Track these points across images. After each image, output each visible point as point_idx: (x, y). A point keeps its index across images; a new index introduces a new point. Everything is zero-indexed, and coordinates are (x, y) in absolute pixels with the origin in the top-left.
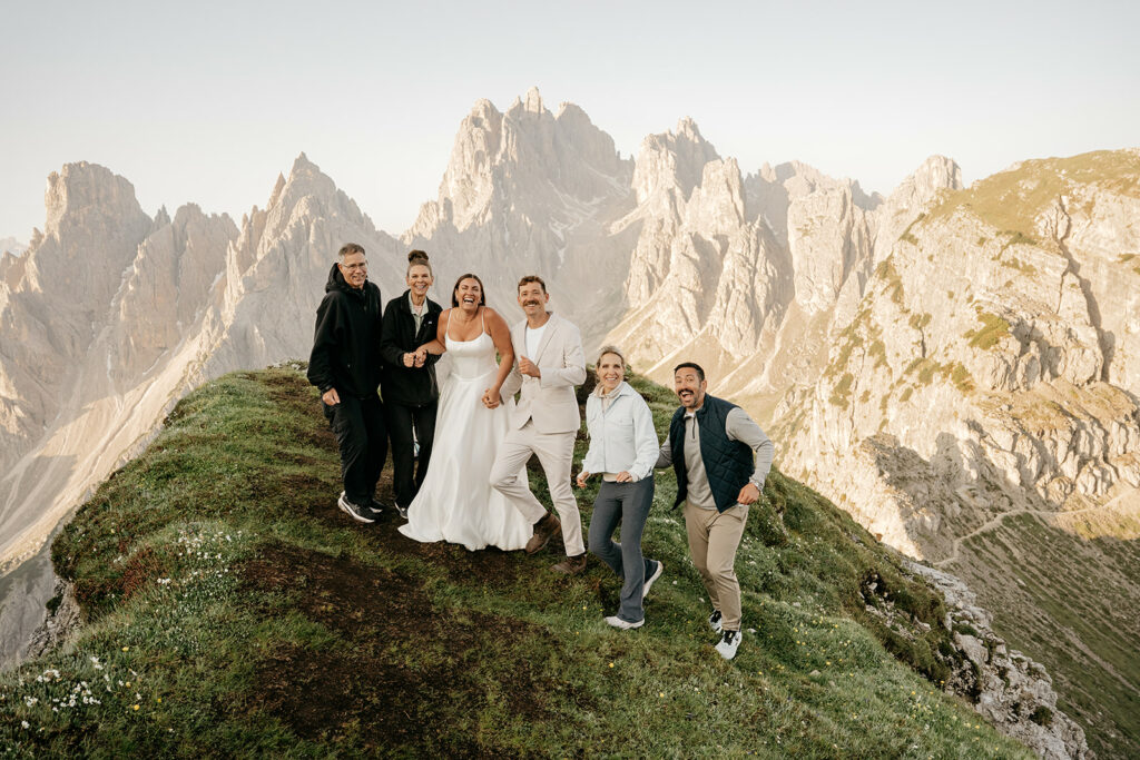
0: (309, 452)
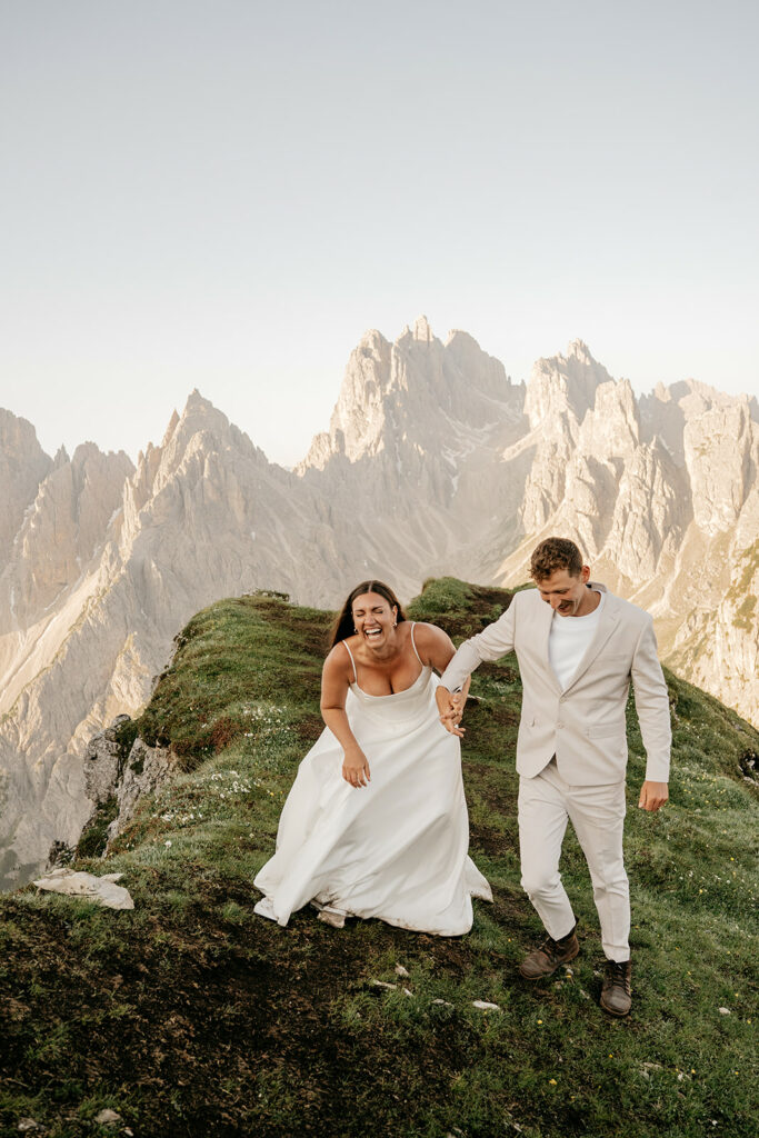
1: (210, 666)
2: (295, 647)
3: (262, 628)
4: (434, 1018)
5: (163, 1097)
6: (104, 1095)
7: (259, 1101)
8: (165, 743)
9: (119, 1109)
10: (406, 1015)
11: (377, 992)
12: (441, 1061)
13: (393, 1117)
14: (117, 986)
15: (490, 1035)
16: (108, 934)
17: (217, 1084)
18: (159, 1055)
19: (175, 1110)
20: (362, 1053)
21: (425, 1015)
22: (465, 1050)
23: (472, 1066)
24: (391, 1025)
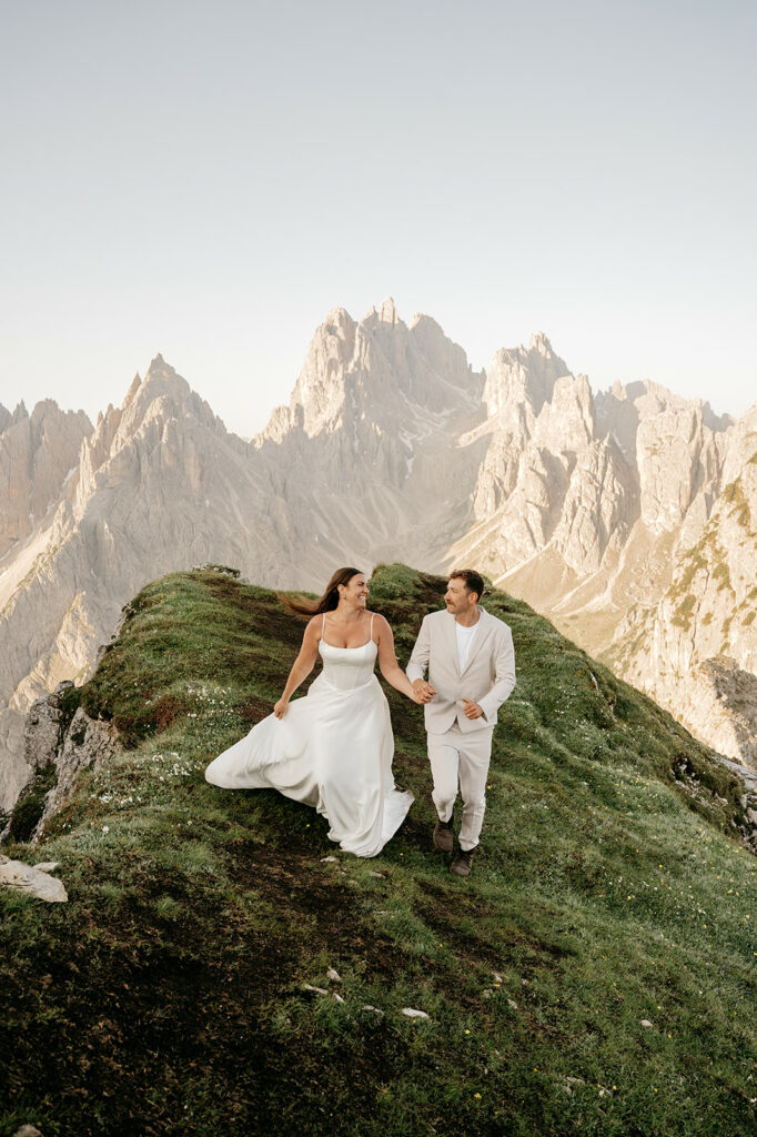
0: (251, 637)
1: (157, 641)
2: (243, 626)
3: (211, 605)
4: (363, 1025)
5: (86, 1109)
6: (25, 1108)
7: (185, 1113)
8: (107, 716)
9: (39, 1124)
10: (335, 1022)
11: (309, 997)
12: (368, 1071)
13: (319, 1131)
14: (46, 987)
15: (418, 1045)
16: (39, 929)
17: (142, 1094)
18: (85, 1063)
19: (98, 1124)
20: (291, 1061)
21: (354, 1023)
22: (393, 1060)
23: (399, 1077)
24: (321, 1033)
